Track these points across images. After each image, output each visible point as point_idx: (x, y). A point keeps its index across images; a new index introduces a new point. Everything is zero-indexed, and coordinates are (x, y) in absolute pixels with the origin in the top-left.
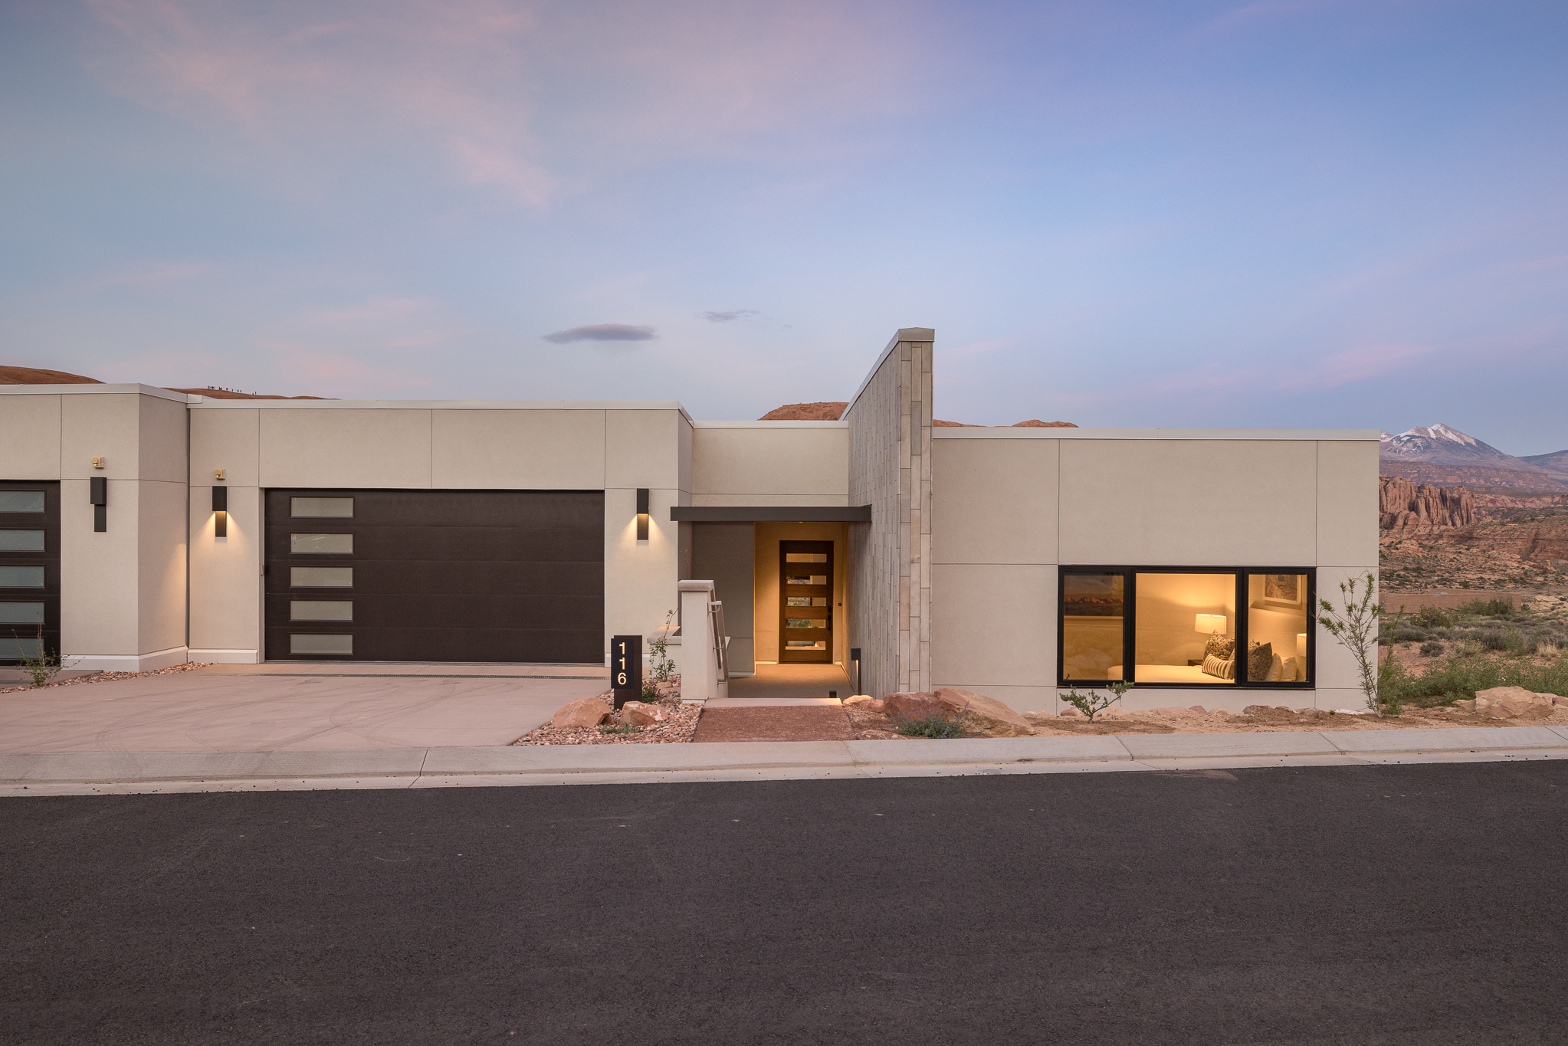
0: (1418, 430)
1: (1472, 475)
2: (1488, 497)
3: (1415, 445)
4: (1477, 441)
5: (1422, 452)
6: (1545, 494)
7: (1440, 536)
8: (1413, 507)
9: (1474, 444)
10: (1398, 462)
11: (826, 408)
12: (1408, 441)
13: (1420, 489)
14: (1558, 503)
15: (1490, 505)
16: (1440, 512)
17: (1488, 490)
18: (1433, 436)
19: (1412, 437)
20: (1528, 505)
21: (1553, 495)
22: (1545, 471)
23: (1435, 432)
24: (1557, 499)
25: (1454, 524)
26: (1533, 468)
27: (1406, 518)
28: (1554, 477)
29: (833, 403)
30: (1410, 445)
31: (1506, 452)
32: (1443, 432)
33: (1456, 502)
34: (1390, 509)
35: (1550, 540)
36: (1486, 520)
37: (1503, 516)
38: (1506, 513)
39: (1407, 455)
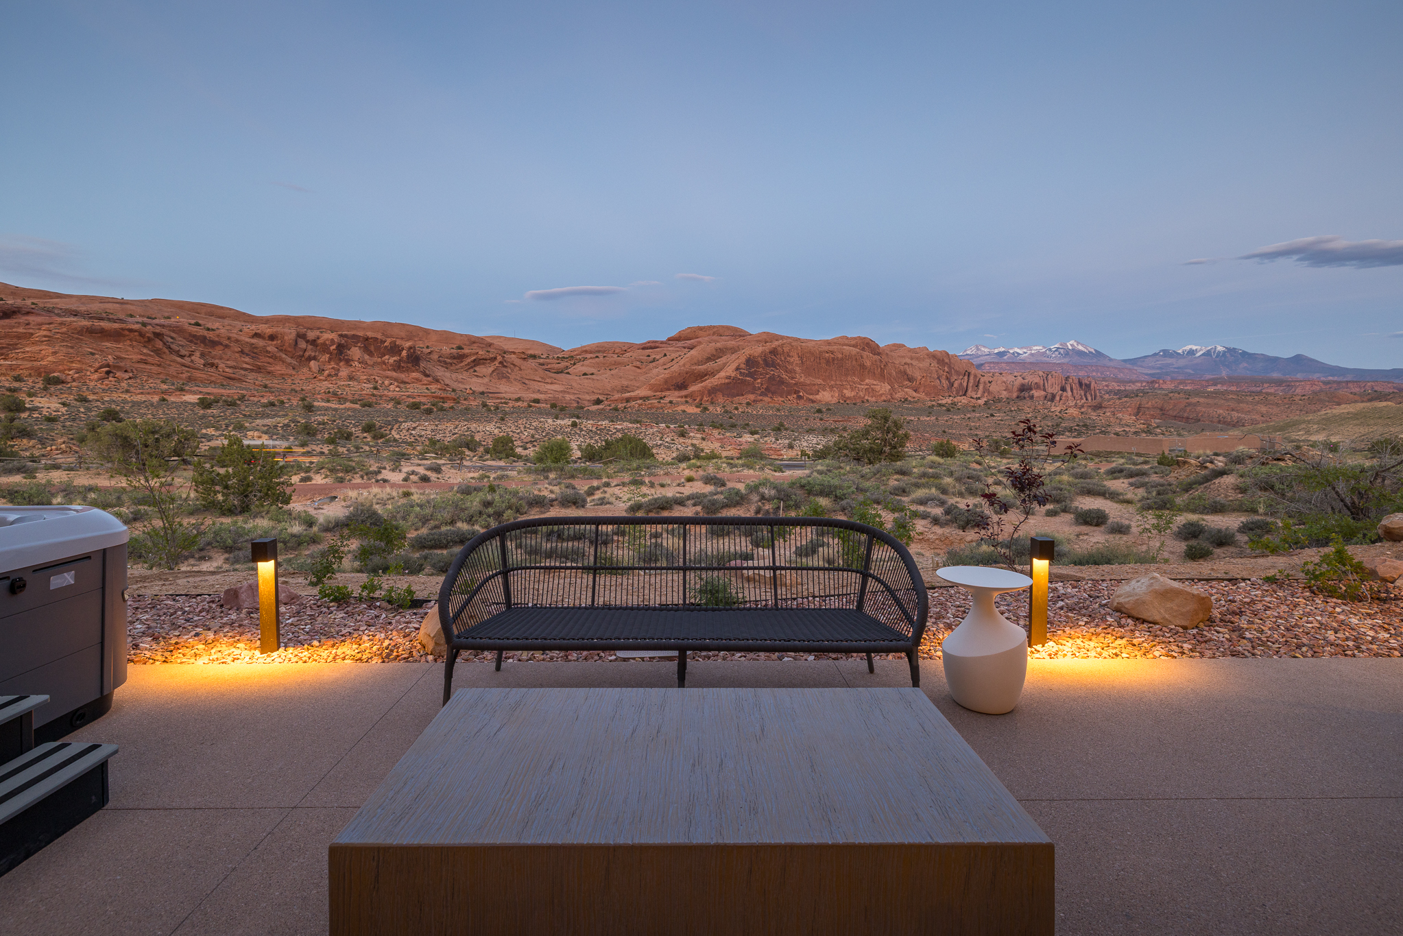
0: (1061, 345)
1: (1093, 371)
2: (1104, 383)
3: (1059, 353)
4: (1095, 350)
5: (1064, 357)
6: (1137, 381)
7: (1083, 406)
8: (1063, 389)
9: (1094, 352)
10: (1050, 363)
11: (714, 329)
12: (1056, 351)
13: (1067, 379)
14: (1145, 386)
15: (1106, 388)
16: (1079, 392)
17: (1104, 379)
18: (1070, 347)
19: (1058, 348)
20: (1127, 388)
21: (1141, 382)
22: (1135, 368)
23: (1072, 345)
24: (1144, 384)
25: (1087, 399)
26: (1129, 366)
27: (1061, 396)
28: (1141, 371)
29: (719, 325)
30: (1057, 353)
31: (1112, 357)
32: (1076, 345)
33: (1088, 386)
34: (1050, 390)
35: (1148, 408)
36: (1107, 396)
37: (1116, 394)
38: (1117, 393)
39: (1055, 358)
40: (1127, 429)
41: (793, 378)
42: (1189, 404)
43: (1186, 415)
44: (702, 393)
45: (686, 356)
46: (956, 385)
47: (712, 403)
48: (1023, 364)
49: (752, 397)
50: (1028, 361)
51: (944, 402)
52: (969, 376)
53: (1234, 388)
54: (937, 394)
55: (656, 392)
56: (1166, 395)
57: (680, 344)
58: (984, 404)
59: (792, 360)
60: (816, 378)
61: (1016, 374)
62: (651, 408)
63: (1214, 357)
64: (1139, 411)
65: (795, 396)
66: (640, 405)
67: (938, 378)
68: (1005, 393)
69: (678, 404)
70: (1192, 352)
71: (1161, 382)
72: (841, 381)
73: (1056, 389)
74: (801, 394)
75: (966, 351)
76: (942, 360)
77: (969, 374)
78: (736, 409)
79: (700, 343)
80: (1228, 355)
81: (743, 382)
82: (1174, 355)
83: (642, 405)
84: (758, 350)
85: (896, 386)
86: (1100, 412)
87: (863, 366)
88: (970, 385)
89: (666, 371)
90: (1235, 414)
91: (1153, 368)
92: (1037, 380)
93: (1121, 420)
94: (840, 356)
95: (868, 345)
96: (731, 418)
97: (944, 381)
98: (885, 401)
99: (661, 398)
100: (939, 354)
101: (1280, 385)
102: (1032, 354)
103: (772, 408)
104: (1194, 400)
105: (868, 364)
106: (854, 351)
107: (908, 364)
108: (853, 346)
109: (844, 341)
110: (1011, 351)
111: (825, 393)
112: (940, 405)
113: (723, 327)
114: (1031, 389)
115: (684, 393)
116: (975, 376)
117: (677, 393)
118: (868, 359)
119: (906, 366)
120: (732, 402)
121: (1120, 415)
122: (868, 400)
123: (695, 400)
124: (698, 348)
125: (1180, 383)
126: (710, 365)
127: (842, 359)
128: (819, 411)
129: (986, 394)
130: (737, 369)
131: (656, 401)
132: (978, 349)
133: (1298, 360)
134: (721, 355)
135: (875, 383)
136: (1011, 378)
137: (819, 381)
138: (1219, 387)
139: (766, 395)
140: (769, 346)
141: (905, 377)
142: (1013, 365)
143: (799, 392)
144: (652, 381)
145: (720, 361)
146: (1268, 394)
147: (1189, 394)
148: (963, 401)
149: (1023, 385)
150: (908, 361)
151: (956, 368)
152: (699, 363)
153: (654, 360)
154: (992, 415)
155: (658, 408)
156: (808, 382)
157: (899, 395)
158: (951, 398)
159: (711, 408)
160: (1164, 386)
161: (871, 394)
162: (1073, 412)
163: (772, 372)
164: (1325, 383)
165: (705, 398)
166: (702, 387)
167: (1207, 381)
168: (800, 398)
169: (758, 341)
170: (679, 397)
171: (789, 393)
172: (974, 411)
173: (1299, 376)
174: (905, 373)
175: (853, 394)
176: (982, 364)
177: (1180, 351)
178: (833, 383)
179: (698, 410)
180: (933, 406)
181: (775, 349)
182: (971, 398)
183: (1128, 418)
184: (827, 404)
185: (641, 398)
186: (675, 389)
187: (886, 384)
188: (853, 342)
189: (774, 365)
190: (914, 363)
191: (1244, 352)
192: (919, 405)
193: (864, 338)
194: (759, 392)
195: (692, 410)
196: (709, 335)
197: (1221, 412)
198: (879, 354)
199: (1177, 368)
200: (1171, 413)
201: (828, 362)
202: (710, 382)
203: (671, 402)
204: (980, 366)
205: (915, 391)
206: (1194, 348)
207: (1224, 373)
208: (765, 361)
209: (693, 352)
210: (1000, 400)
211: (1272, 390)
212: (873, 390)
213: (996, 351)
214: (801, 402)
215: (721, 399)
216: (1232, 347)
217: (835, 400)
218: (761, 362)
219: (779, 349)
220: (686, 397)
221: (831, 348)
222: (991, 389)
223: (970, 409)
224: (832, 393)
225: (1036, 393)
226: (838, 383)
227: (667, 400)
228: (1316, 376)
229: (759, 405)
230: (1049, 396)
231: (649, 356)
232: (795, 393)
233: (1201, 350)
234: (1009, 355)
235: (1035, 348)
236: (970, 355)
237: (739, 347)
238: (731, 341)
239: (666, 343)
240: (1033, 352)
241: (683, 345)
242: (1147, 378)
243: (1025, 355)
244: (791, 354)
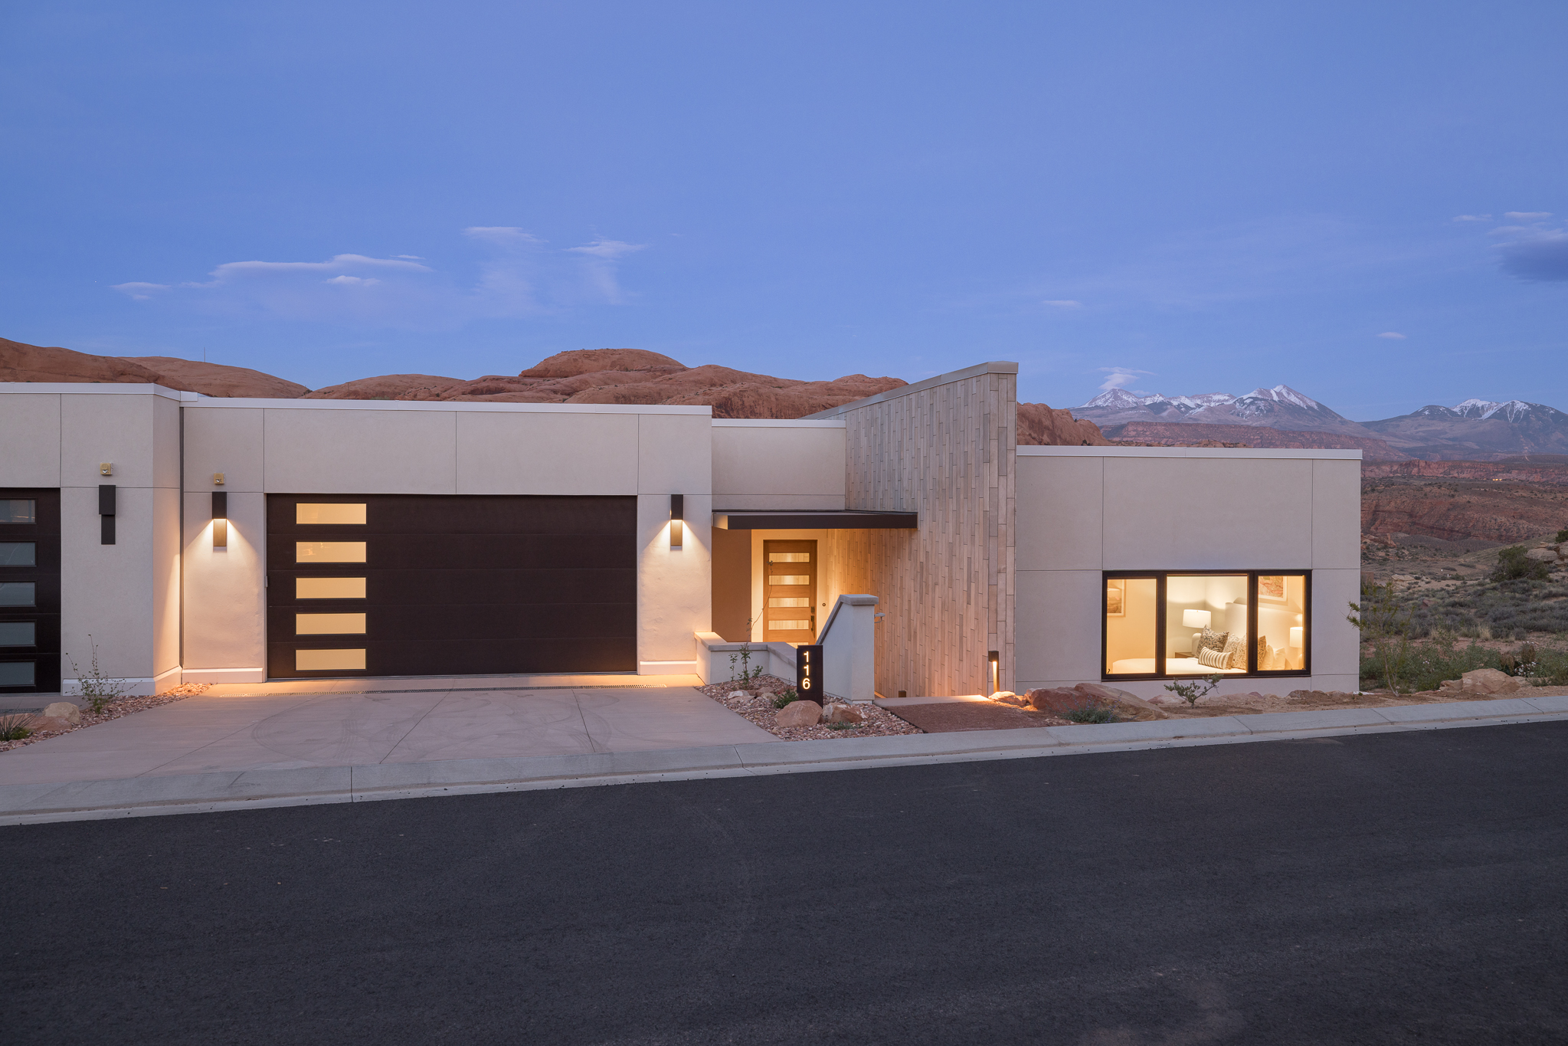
0: (1261, 392)
1: (1314, 441)
3: (1258, 408)
4: (1318, 404)
5: (1265, 416)
6: (1384, 463)
9: (1316, 407)
10: (1241, 427)
11: (614, 356)
12: (1252, 403)
14: (1396, 472)
18: (1276, 398)
19: (1255, 399)
21: (1391, 463)
23: (1278, 394)
24: (1395, 468)
26: (1373, 434)
28: (1393, 444)
29: (623, 350)
30: (1253, 408)
31: (1347, 417)
32: (1285, 395)
35: (1390, 512)
39: (1248, 419)
42: (1454, 507)
43: (1448, 525)
50: (1204, 417)
53: (1536, 477)
56: (1420, 489)
57: (547, 384)
63: (1511, 420)
70: (1475, 411)
71: (1422, 464)
75: (1094, 400)
76: (1039, 421)
79: (586, 383)
80: (1533, 418)
82: (1447, 415)
90: (1524, 524)
91: (1412, 438)
102: (1210, 409)
104: (1462, 499)
110: (1175, 403)
113: (630, 352)
125: (1453, 468)
132: (1116, 397)
138: (1514, 475)
140: (716, 395)
147: (1455, 488)
160: (1427, 473)
167: (1496, 464)
169: (696, 382)
176: (1123, 427)
177: (1457, 410)
181: (728, 399)
188: (875, 387)
191: (1558, 413)
196: (604, 367)
197: (1504, 519)
199: (1454, 439)
206: (1480, 404)
207: (1526, 450)
213: (1149, 402)
216: (1538, 402)
219: (736, 400)
233: (1490, 407)
234: (1170, 410)
235: (1216, 397)
236: (1103, 408)
237: (660, 394)
238: (647, 380)
239: (519, 382)
240: (1213, 405)
241: (553, 387)
242: (1404, 457)
243: (1198, 410)
244: (757, 410)
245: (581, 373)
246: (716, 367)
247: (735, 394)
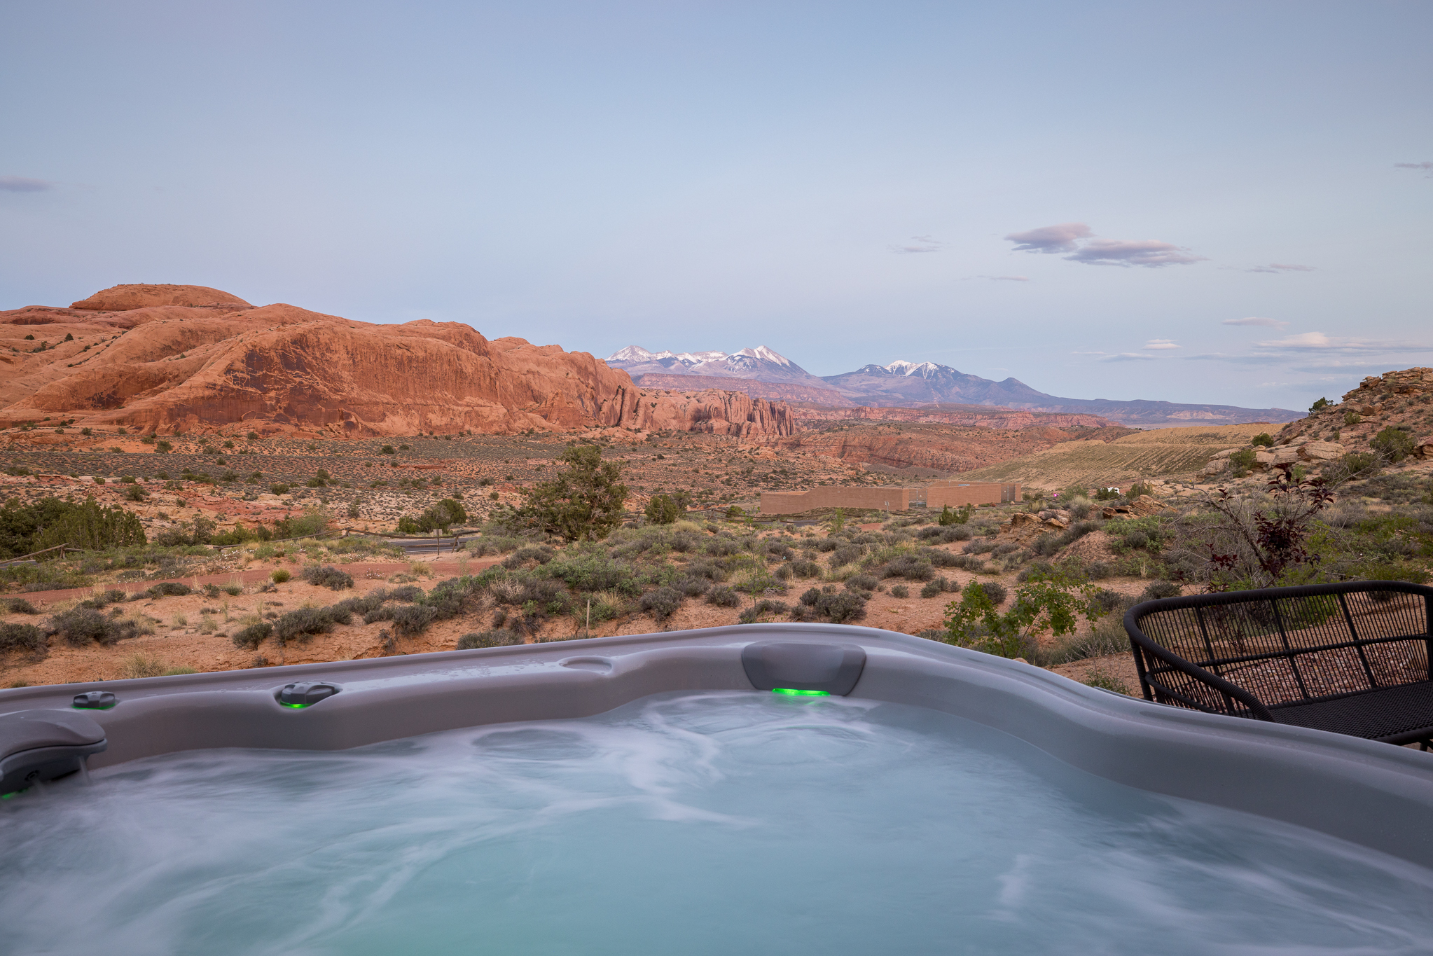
0: (747, 351)
1: (787, 392)
2: (802, 410)
3: (745, 364)
4: (790, 362)
5: (751, 371)
6: (840, 409)
7: (776, 444)
8: (751, 418)
9: (788, 364)
10: (733, 379)
11: (177, 292)
12: (740, 360)
13: (756, 402)
14: (849, 416)
15: (803, 417)
16: (771, 423)
17: (801, 405)
18: (758, 356)
19: (743, 356)
20: (829, 418)
21: (845, 409)
22: (838, 389)
23: (760, 353)
24: (848, 413)
25: (780, 434)
26: (830, 387)
27: (749, 428)
28: (844, 394)
29: (186, 286)
30: (741, 364)
31: (811, 373)
32: (766, 354)
33: (782, 414)
34: (734, 419)
35: (855, 446)
36: (805, 429)
37: (816, 426)
38: (818, 424)
39: (739, 372)
40: (834, 477)
41: (337, 391)
42: (900, 442)
43: (897, 456)
44: (155, 415)
45: (116, 342)
46: (605, 409)
47: (178, 435)
48: (696, 378)
49: (259, 424)
50: (704, 373)
51: (589, 435)
52: (623, 395)
53: (946, 420)
54: (578, 423)
55: (51, 410)
56: (875, 428)
57: (102, 317)
58: (647, 440)
59: (335, 358)
60: (379, 391)
61: (688, 394)
62: (41, 444)
63: (925, 377)
64: (844, 450)
65: (342, 423)
66: (13, 438)
67: (580, 397)
68: (674, 422)
69: (103, 436)
70: (901, 370)
71: (868, 410)
72: (423, 397)
73: (741, 419)
74: (353, 419)
75: (617, 354)
76: (585, 367)
77: (624, 391)
78: (229, 445)
79: (147, 317)
80: (940, 375)
81: (240, 395)
82: (882, 373)
83: (18, 437)
84: (269, 337)
85: (515, 409)
86: (800, 451)
87: (460, 374)
88: (626, 409)
89: (72, 370)
90: (949, 455)
91: (857, 390)
92: (716, 403)
93: (824, 463)
94: (421, 354)
95: (467, 337)
96: (221, 463)
97: (588, 402)
98: (497, 434)
99: (63, 424)
100: (580, 358)
101: (992, 418)
102: (708, 364)
103: (300, 445)
104: (905, 435)
105: (469, 369)
106: (446, 346)
107: (533, 373)
108: (444, 338)
109: (424, 329)
110: (681, 358)
111: (396, 419)
112: (584, 441)
113: (194, 289)
114: (709, 417)
115: (115, 414)
116: (633, 395)
117: (99, 414)
118: (470, 362)
119: (530, 376)
120: (219, 433)
121: (822, 456)
122: (469, 432)
123: (140, 428)
124: (143, 327)
125: (889, 413)
126: (170, 362)
127: (425, 360)
128: (388, 450)
129: (648, 424)
130: (229, 370)
131: (52, 430)
132: (634, 353)
133: (1010, 384)
134: (192, 342)
135: (481, 402)
136: (681, 400)
137: (386, 398)
138: (931, 418)
139: (288, 421)
140: (290, 332)
141: (529, 393)
142: (683, 380)
143: (349, 415)
144: (42, 390)
145: (193, 355)
146: (982, 428)
147: (900, 427)
148: (617, 435)
149: (698, 411)
150: (534, 368)
151: (605, 381)
152: (146, 356)
153: (43, 347)
154: (661, 457)
155: (57, 444)
156: (365, 398)
157: (519, 424)
158: (599, 430)
159: (176, 444)
160: (872, 416)
161: (475, 422)
162: (766, 451)
163: (296, 377)
164: (1036, 415)
165: (162, 426)
166: (155, 403)
167: (918, 410)
168: (350, 426)
169: (267, 320)
170: (104, 422)
171: (330, 418)
172: (634, 450)
173: (1011, 406)
174: (528, 387)
175: (445, 420)
176: (639, 377)
177: (888, 368)
178: (409, 401)
179: (150, 449)
180: (574, 442)
181: (303, 335)
182: (628, 429)
183: (833, 462)
184: (400, 438)
185: (15, 424)
186: (95, 407)
187: (499, 406)
188: (443, 332)
189: (301, 365)
190: (543, 371)
191: (956, 371)
192: (551, 441)
193: (462, 325)
194: (273, 415)
195: (133, 447)
196: (166, 303)
197: (935, 451)
198: (486, 354)
199: (886, 391)
200: (880, 453)
201: (400, 364)
202: (171, 395)
203: (86, 432)
204: (637, 379)
205: (545, 417)
206: (904, 364)
207: (936, 400)
208: (284, 357)
209: (132, 334)
210: (668, 434)
211: (984, 424)
212: (478, 414)
213: (659, 357)
214: (354, 434)
215: (195, 426)
216: (944, 364)
217: (413, 432)
218: (276, 360)
219: (311, 337)
220: (120, 422)
221: (405, 340)
222: (655, 415)
223: (629, 447)
224: (409, 419)
225: (717, 424)
226: (419, 401)
227: (78, 428)
228: (1028, 405)
229: (274, 439)
230: (733, 429)
231: (31, 338)
232: (342, 418)
233: (911, 367)
234: (677, 364)
235: (713, 355)
236: (623, 361)
237: (229, 330)
238: (214, 316)
239: (69, 314)
240: (710, 360)
241: (109, 320)
242: (852, 404)
243: (699, 365)
244: (333, 348)
245: (140, 307)
246: (287, 306)
247: (310, 331)
